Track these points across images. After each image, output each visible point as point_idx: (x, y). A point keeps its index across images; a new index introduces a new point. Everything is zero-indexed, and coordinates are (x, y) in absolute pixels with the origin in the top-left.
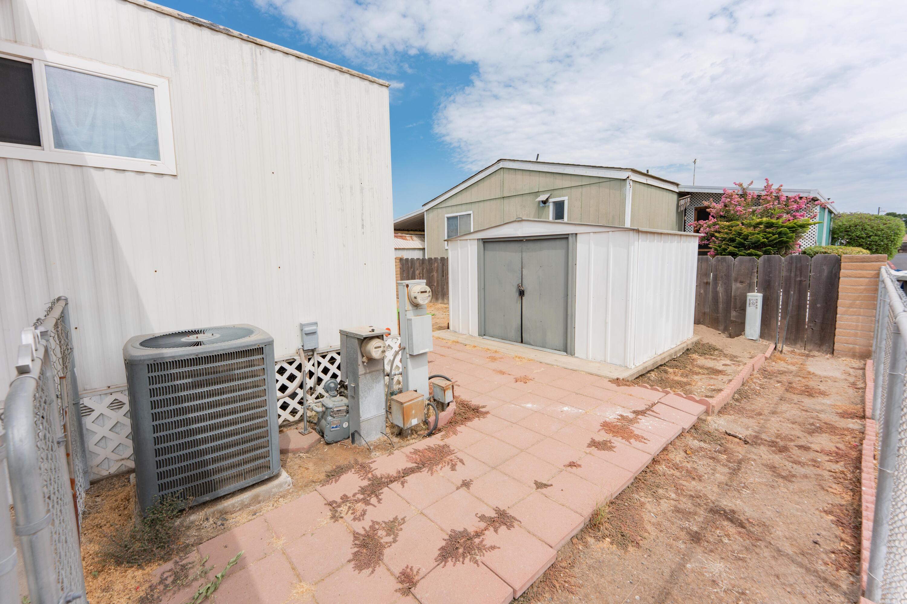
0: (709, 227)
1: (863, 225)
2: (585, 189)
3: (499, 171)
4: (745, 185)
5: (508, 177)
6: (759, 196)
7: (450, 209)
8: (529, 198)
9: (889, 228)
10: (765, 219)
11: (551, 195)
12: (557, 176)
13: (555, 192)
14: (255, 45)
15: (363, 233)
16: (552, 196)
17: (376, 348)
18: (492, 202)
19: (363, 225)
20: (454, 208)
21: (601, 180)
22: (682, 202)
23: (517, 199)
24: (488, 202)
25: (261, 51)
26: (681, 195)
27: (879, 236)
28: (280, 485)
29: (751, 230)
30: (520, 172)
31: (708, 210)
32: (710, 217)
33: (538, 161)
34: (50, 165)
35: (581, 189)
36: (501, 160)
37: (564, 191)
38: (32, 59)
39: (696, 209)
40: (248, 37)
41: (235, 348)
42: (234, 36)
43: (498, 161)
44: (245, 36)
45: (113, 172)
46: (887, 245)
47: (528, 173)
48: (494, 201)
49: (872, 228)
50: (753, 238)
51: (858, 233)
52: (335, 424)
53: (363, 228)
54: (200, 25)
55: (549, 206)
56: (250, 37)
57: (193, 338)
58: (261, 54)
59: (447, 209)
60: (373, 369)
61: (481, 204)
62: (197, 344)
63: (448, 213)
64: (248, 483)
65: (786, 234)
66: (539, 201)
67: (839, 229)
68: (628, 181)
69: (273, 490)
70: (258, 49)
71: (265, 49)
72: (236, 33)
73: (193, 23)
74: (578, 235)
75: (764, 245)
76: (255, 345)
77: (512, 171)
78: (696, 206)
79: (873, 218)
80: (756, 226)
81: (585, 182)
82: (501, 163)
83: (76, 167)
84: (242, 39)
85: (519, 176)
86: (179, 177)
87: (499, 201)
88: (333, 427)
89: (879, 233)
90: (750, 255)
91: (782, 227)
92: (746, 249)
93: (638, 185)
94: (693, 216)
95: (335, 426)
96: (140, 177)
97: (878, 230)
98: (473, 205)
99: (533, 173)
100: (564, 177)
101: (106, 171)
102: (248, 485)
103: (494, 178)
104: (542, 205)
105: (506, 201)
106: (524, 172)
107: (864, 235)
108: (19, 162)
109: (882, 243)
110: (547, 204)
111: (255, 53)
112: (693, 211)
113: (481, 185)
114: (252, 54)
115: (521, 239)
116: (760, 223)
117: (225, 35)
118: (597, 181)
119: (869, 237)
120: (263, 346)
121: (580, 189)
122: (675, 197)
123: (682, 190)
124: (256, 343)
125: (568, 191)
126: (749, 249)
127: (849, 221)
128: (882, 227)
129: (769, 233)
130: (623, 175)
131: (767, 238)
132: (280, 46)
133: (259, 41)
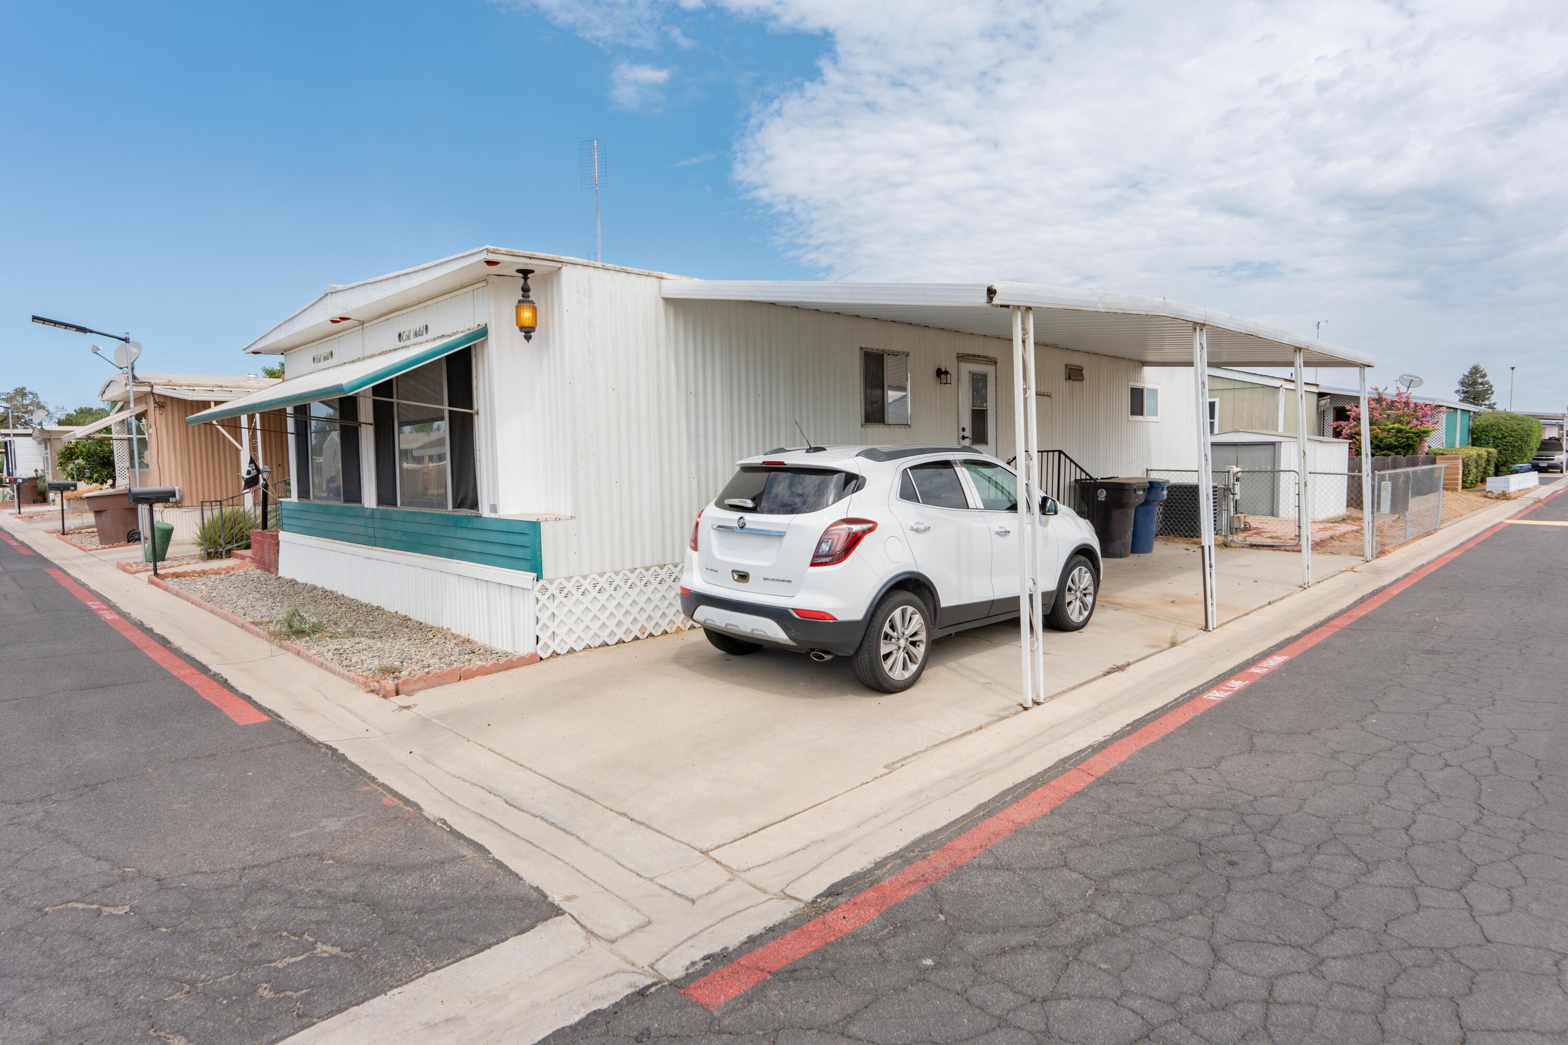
0: (1350, 428)
1: (1498, 426)
2: (1237, 392)
4: (1380, 390)
6: (1393, 402)
9: (1522, 429)
10: (1396, 425)
21: (1254, 386)
22: (1322, 403)
26: (1321, 395)
27: (1513, 437)
29: (1385, 434)
31: (1348, 413)
32: (1351, 420)
37: (1215, 393)
39: (1335, 408)
46: (1521, 446)
49: (1507, 428)
50: (1386, 441)
51: (1495, 434)
65: (1412, 438)
67: (1477, 429)
68: (1281, 389)
74: (1282, 444)
75: (1395, 447)
78: (1335, 405)
79: (1508, 418)
80: (1389, 431)
81: (1238, 385)
89: (1513, 433)
90: (1384, 455)
91: (1409, 432)
92: (1382, 451)
93: (1288, 391)
94: (1332, 415)
97: (1512, 431)
107: (1500, 436)
109: (1517, 444)
112: (1332, 410)
116: (1392, 429)
118: (1251, 386)
119: (1505, 438)
121: (1232, 392)
122: (1315, 397)
123: (1322, 391)
125: (1220, 392)
126: (1384, 450)
127: (1486, 421)
128: (1516, 427)
129: (1399, 437)
130: (1277, 383)
131: (1398, 442)
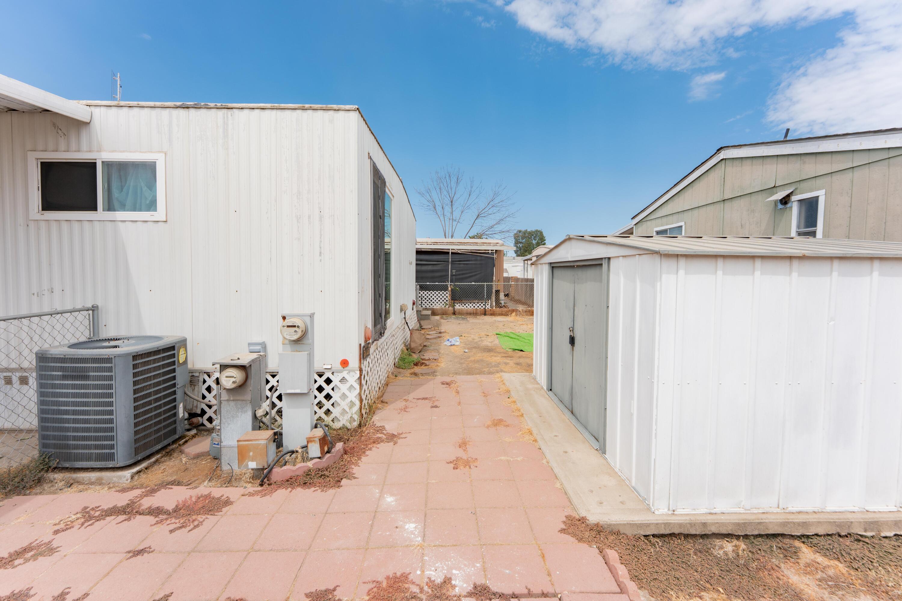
2: (857, 174)
3: (720, 164)
5: (731, 170)
7: (659, 220)
8: (759, 198)
11: (796, 189)
12: (807, 159)
13: (803, 185)
14: (227, 109)
15: (321, 260)
16: (798, 191)
17: (227, 377)
18: (709, 208)
19: (321, 253)
20: (665, 220)
23: (742, 202)
24: (704, 209)
25: (232, 112)
28: (120, 477)
30: (749, 162)
33: (788, 138)
34: (100, 222)
35: (851, 174)
36: (721, 148)
37: (819, 181)
38: (96, 159)
40: (222, 105)
41: (90, 355)
42: (211, 108)
43: (718, 150)
44: (219, 105)
45: (130, 223)
47: (761, 160)
48: (712, 206)
52: (217, 441)
53: (320, 255)
54: (188, 108)
55: (791, 207)
56: (223, 104)
57: (113, 343)
58: (231, 116)
59: (657, 221)
60: (238, 398)
61: (696, 212)
62: (116, 347)
63: (657, 227)
64: (96, 465)
66: (776, 202)
69: (114, 479)
70: (230, 112)
71: (234, 110)
72: (212, 105)
73: (184, 108)
74: (612, 260)
76: (106, 355)
77: (737, 162)
81: (859, 160)
82: (723, 152)
83: (112, 222)
84: (217, 108)
85: (747, 167)
86: (168, 222)
87: (717, 206)
88: (215, 444)
95: (216, 443)
96: (145, 224)
98: (686, 214)
99: (769, 160)
100: (819, 157)
101: (127, 222)
102: (96, 467)
103: (712, 175)
104: (780, 206)
105: (727, 204)
106: (755, 161)
108: (87, 222)
110: (789, 205)
111: (227, 116)
113: (697, 186)
114: (224, 118)
115: (572, 264)
117: (205, 109)
118: (884, 155)
120: (113, 357)
121: (849, 175)
124: (107, 353)
125: (828, 179)
132: (247, 104)
133: (230, 105)
